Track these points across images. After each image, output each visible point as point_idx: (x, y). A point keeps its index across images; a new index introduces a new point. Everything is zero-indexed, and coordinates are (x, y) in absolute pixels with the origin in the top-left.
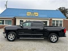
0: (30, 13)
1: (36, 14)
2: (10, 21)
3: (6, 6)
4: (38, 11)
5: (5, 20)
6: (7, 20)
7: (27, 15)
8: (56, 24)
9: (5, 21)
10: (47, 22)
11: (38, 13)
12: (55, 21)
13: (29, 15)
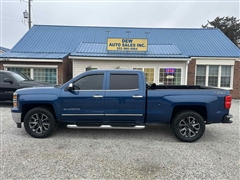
0: (120, 41)
1: (140, 45)
2: (51, 70)
3: (28, 16)
4: (146, 33)
6: (39, 69)
7: (110, 48)
8: (209, 78)
9: (32, 70)
10: (180, 70)
11: (145, 42)
12: (205, 66)
13: (115, 48)
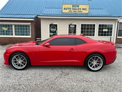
0: (71, 6)
1: (84, 9)
2: (26, 26)
5: (15, 26)
11: (87, 7)
13: (67, 11)
